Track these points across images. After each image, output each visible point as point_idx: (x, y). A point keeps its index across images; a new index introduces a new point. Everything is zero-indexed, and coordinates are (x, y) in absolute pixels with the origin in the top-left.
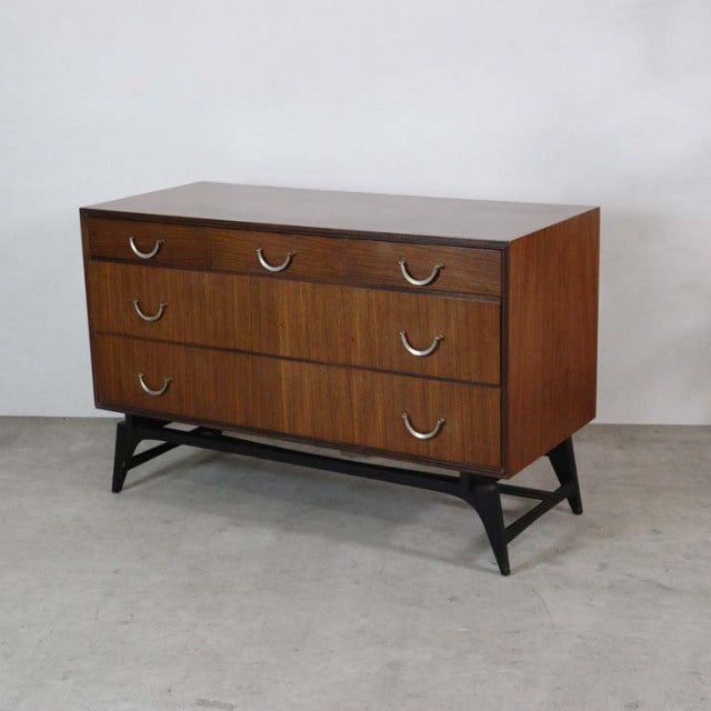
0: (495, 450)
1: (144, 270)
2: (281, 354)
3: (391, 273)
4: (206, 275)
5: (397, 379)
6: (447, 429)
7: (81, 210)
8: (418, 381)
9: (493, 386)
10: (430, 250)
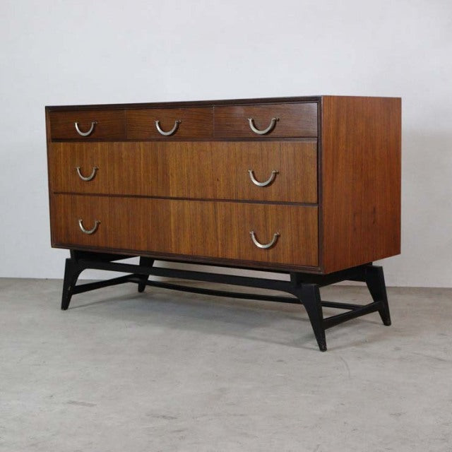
0: (314, 253)
1: (84, 145)
2: (171, 196)
3: (243, 128)
4: (123, 144)
5: (247, 206)
6: (281, 240)
7: (46, 107)
8: (261, 206)
9: (312, 204)
10: (270, 108)
